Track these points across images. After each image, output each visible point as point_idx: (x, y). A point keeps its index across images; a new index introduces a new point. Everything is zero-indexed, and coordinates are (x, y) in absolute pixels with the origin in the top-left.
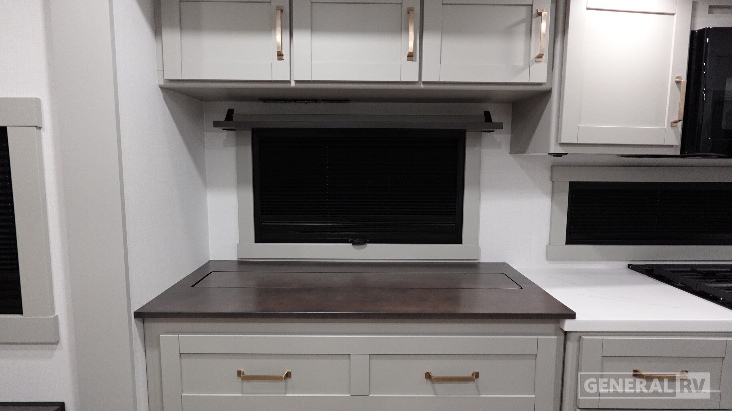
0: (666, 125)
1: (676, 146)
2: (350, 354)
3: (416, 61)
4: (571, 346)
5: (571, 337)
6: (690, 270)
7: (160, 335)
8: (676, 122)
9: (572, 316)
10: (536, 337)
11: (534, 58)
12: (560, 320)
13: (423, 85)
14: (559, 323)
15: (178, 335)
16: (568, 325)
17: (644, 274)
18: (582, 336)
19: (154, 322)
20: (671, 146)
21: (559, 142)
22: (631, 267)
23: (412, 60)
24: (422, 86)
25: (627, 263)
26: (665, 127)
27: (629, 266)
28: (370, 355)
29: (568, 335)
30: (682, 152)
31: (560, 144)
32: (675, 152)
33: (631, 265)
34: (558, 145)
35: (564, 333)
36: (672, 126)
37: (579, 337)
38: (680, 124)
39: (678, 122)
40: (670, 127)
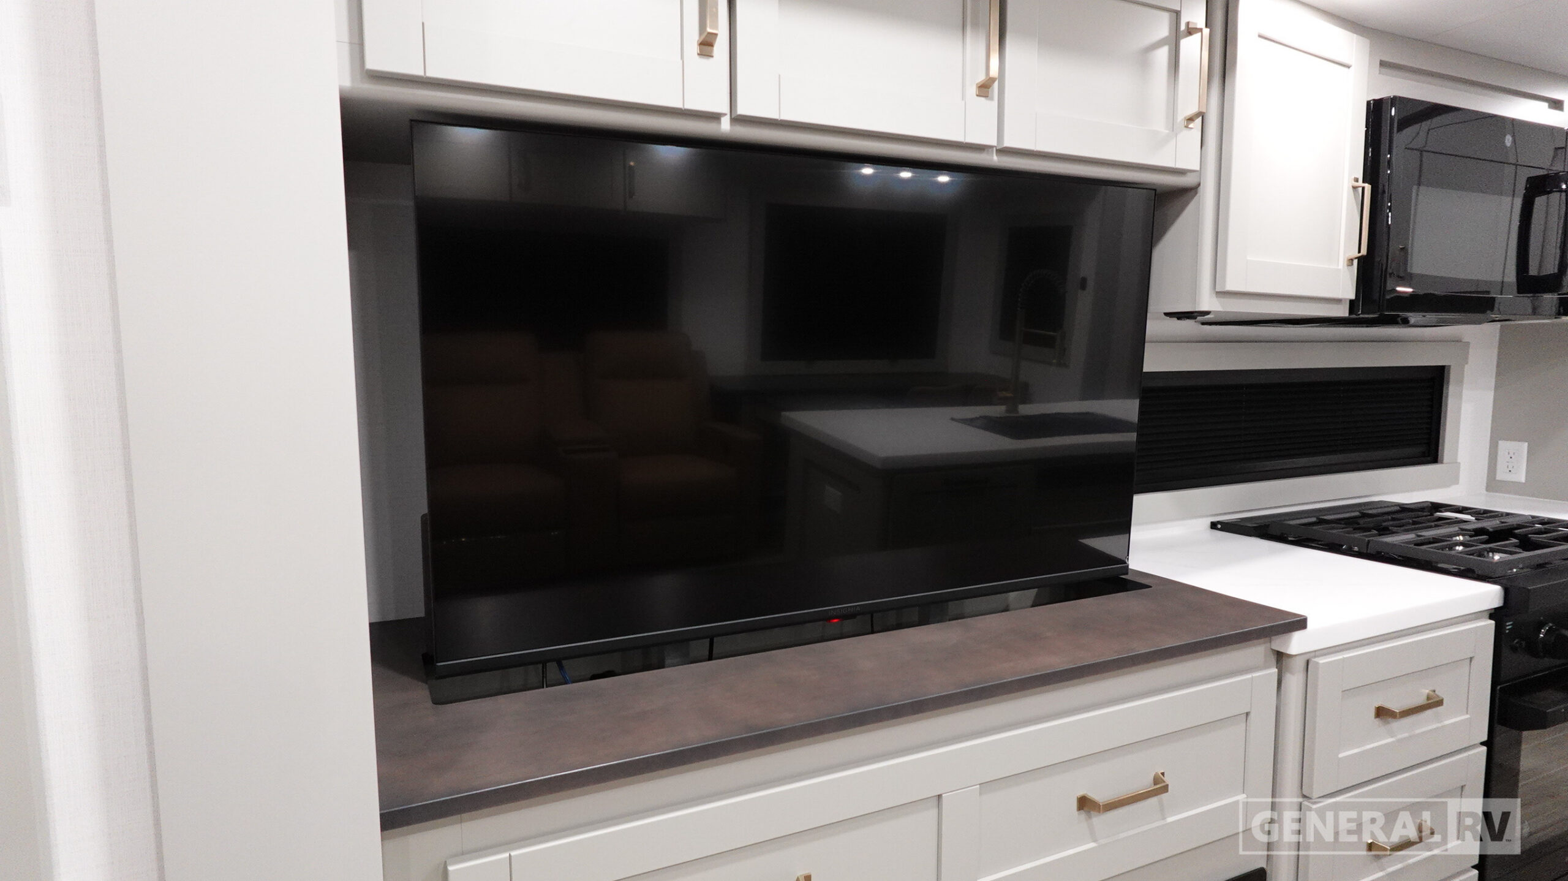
0: (1342, 263)
1: (1348, 299)
2: (940, 796)
3: (992, 99)
4: (1294, 681)
5: (1298, 665)
6: (1314, 520)
7: (448, 868)
8: (1352, 260)
9: (1300, 623)
10: (1250, 676)
11: (1182, 120)
12: (1273, 637)
13: (996, 155)
14: (1270, 642)
15: (507, 855)
16: (1297, 644)
17: (1250, 536)
18: (1316, 660)
20: (1338, 301)
21: (1217, 290)
22: (1219, 526)
23: (986, 96)
24: (995, 158)
25: (1209, 520)
26: (1341, 267)
28: (980, 784)
29: (1285, 661)
30: (1351, 311)
31: (1217, 293)
32: (1343, 312)
33: (1219, 522)
34: (1214, 295)
35: (1280, 657)
36: (1348, 265)
37: (1308, 662)
38: (1356, 262)
39: (1356, 258)
40: (1346, 267)
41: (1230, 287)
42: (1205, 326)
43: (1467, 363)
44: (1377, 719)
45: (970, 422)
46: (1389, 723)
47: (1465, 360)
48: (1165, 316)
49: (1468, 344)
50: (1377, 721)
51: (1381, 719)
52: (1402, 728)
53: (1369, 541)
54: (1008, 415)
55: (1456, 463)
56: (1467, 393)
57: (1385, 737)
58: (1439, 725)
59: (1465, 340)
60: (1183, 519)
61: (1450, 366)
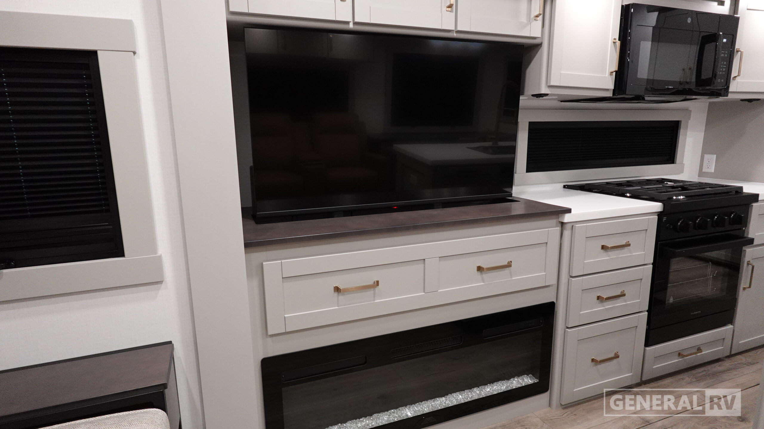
0: (607, 74)
1: (611, 89)
2: (424, 259)
3: (453, 12)
4: (567, 233)
5: (568, 227)
7: (264, 263)
8: (612, 72)
9: (569, 211)
10: (548, 229)
11: (534, 16)
12: (560, 215)
13: (456, 34)
14: (558, 218)
15: (281, 261)
16: (567, 218)
17: (577, 190)
18: (575, 225)
19: (253, 252)
20: (607, 90)
21: (548, 85)
22: (566, 187)
23: (450, 11)
25: (563, 184)
26: (607, 76)
27: (564, 187)
28: (439, 257)
29: (564, 226)
30: (614, 94)
31: (548, 86)
32: (610, 94)
33: (566, 185)
34: (547, 87)
35: (562, 224)
36: (610, 75)
37: (573, 226)
38: (614, 73)
39: (614, 71)
40: (609, 75)
41: (552, 83)
42: (562, 103)
43: (690, 120)
44: (602, 250)
45: (477, 149)
46: (608, 252)
47: (689, 118)
48: (532, 97)
49: (691, 111)
50: (602, 251)
51: (604, 250)
52: (613, 254)
53: (619, 189)
54: (493, 146)
55: (683, 163)
56: (689, 133)
57: (605, 257)
58: (631, 254)
59: (690, 109)
60: (552, 183)
61: (681, 121)
